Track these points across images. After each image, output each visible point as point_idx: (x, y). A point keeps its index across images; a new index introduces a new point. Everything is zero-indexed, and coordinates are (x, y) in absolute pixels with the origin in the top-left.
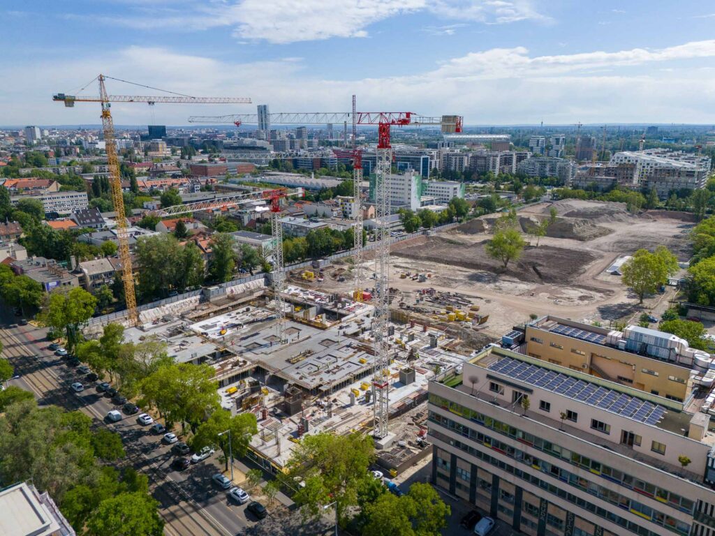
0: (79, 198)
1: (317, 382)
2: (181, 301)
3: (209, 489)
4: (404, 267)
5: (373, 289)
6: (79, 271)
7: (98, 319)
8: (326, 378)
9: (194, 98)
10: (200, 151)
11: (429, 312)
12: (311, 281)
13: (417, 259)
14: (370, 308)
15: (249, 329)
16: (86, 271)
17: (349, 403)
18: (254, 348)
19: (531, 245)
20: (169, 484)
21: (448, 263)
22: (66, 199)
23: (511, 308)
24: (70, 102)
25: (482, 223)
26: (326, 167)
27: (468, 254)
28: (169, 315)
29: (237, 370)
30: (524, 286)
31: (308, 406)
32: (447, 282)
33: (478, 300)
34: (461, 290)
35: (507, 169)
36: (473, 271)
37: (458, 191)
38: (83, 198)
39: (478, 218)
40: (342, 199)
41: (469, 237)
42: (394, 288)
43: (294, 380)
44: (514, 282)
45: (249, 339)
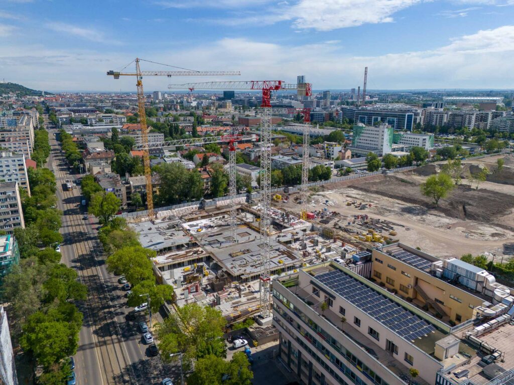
0: (160, 137)
1: (241, 272)
2: (186, 207)
3: (134, 331)
4: (353, 197)
5: (320, 211)
6: (128, 183)
7: (131, 214)
8: (249, 269)
9: (199, 72)
10: (253, 108)
11: (353, 232)
12: (278, 202)
13: (368, 192)
14: (308, 225)
15: (218, 230)
16: (131, 183)
17: (258, 290)
18: (214, 243)
19: (472, 187)
20: (113, 323)
21: (391, 197)
22: (151, 138)
23: (424, 236)
24: (117, 76)
25: (435, 168)
26: (333, 121)
27: (411, 191)
28: (174, 216)
29: (195, 257)
30: (446, 220)
31: (230, 287)
32: (382, 211)
33: (400, 227)
34: (390, 218)
35: (482, 125)
36: (409, 205)
37: (427, 141)
38: (161, 137)
39: (432, 164)
40: (328, 144)
41: (422, 178)
42: (337, 212)
43: (227, 268)
44: (439, 216)
45: (214, 237)
